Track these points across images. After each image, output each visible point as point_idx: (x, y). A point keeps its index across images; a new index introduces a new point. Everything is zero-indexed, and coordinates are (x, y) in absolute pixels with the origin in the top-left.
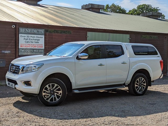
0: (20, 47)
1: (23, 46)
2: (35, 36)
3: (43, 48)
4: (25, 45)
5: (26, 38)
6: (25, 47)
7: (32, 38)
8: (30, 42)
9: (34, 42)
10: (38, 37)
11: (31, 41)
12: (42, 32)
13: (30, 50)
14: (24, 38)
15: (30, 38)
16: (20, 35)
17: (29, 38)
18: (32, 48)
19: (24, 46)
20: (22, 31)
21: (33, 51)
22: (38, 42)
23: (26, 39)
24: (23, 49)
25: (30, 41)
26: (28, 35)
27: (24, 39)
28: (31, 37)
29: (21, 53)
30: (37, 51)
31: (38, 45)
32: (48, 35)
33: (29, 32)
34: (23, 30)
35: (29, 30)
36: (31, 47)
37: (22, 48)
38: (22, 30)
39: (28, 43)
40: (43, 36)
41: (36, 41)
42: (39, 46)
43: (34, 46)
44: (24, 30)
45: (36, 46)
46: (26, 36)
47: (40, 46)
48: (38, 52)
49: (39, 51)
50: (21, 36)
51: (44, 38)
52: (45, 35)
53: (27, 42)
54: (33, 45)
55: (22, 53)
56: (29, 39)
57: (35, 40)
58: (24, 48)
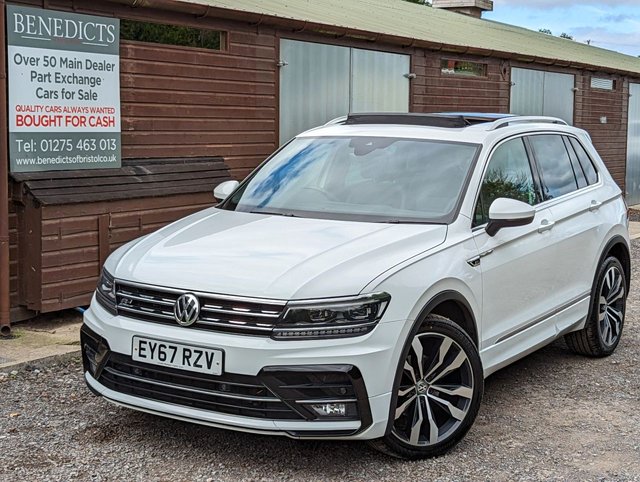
0: (13, 128)
1: (28, 121)
2: (81, 56)
3: (117, 128)
4: (36, 114)
5: (41, 69)
6: (37, 122)
7: (66, 71)
8: (60, 94)
9: (76, 95)
10: (94, 66)
11: (63, 85)
12: (111, 39)
13: (61, 143)
14: (34, 68)
15: (57, 68)
16: (13, 50)
17: (52, 71)
18: (70, 129)
19: (33, 120)
20: (20, 28)
21: (75, 143)
22: (94, 96)
23: (42, 78)
24: (26, 137)
25: (58, 87)
26: (50, 53)
27: (33, 76)
28: (64, 66)
29: (19, 162)
30: (90, 143)
31: (93, 110)
32: (136, 50)
33: (53, 33)
34: (25, 23)
35: (53, 21)
36: (63, 120)
37: (24, 129)
38: (19, 20)
39: (52, 102)
40: (115, 59)
41: (86, 88)
42: (96, 115)
43: (79, 115)
44: (31, 20)
45: (88, 116)
46: (42, 59)
47: (102, 116)
48: (95, 154)
49: (97, 143)
50: (18, 59)
51: (117, 68)
52: (123, 54)
53: (48, 95)
54: (74, 110)
55: (26, 162)
56: (53, 78)
57: (82, 80)
58: (33, 129)
